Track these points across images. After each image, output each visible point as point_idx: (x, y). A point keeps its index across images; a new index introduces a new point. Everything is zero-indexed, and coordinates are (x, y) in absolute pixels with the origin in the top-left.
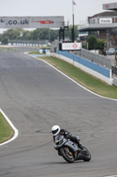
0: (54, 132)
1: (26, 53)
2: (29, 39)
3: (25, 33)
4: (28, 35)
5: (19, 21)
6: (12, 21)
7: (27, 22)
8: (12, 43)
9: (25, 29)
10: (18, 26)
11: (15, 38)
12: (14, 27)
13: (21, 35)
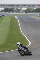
0: (18, 45)
1: (33, 16)
2: (35, 11)
3: (33, 10)
4: (34, 10)
5: (31, 5)
6: (29, 5)
7: (34, 6)
8: (29, 13)
9: (33, 8)
10: (31, 7)
11: (30, 11)
12: (30, 7)
13: (32, 10)
